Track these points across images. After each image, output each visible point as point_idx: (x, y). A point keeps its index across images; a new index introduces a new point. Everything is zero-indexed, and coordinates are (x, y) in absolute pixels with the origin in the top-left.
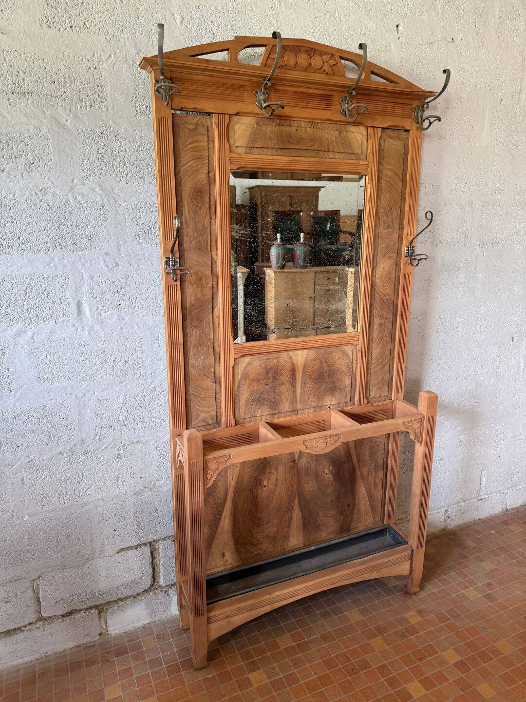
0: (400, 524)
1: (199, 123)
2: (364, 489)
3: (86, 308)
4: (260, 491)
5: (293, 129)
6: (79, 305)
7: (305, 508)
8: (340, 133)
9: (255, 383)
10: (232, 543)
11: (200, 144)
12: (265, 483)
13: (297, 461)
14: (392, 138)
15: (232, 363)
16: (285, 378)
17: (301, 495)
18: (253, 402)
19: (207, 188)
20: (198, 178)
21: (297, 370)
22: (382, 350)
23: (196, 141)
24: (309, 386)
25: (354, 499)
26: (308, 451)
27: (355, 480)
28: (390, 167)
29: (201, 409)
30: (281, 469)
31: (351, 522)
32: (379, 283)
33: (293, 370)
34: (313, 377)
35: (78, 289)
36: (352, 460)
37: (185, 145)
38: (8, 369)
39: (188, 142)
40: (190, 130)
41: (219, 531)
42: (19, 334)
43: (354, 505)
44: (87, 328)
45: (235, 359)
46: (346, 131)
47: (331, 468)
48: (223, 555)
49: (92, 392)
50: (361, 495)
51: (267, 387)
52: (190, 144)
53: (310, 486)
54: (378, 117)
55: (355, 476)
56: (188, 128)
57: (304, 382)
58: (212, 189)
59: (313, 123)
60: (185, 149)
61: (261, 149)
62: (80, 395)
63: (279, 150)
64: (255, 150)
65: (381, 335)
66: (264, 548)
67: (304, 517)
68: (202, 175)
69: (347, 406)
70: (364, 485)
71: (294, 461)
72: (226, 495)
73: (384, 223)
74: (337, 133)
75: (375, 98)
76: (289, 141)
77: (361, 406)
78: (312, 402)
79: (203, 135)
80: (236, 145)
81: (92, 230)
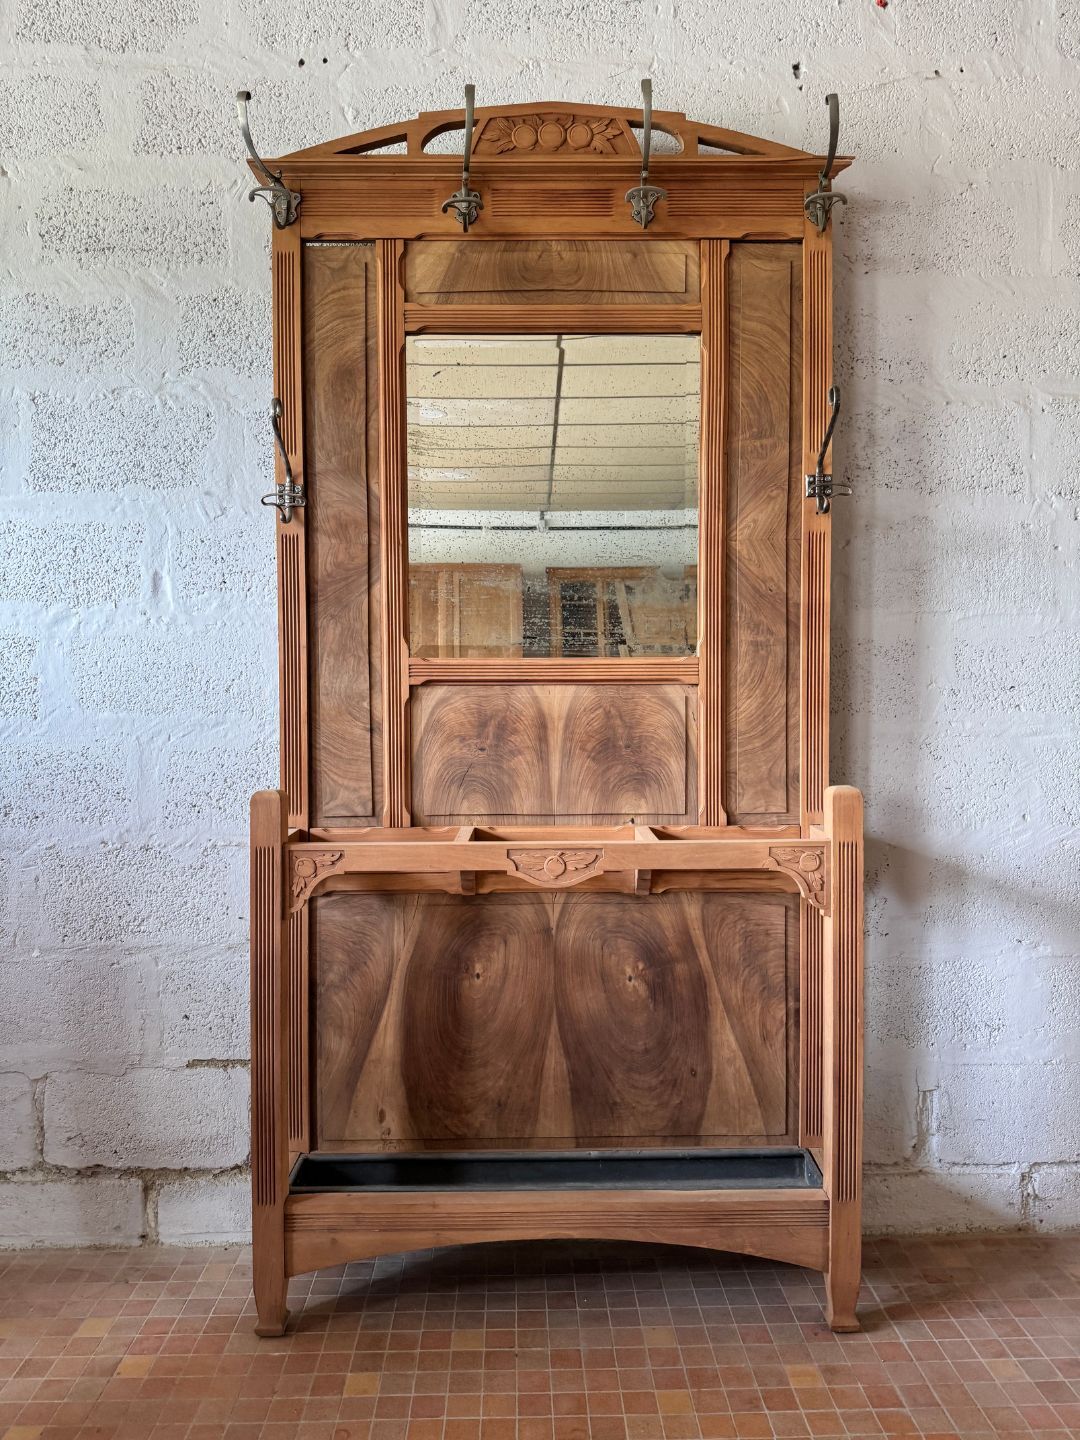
0: (877, 1178)
1: (352, 257)
2: (732, 1038)
3: (167, 584)
4: (466, 983)
5: (532, 255)
6: (156, 580)
7: (574, 1048)
8: (635, 255)
9: (456, 742)
10: (401, 1092)
11: (352, 292)
12: (478, 968)
13: (554, 932)
14: (758, 259)
15: (405, 695)
16: (524, 738)
17: (566, 1017)
18: (452, 782)
19: (362, 365)
20: (345, 350)
21: (550, 726)
22: (763, 703)
23: (344, 288)
24: (581, 766)
25: (707, 1058)
26: (519, 875)
27: (706, 1008)
28: (757, 314)
29: (340, 781)
30: (515, 942)
31: (701, 1117)
32: (745, 552)
33: (542, 725)
34: (589, 746)
35: (157, 552)
36: (696, 957)
37: (326, 294)
38: (36, 679)
39: (329, 291)
40: (332, 270)
41: (373, 1055)
42: (56, 621)
43: (708, 1074)
44: (166, 619)
45: (412, 687)
46: (649, 251)
47: (641, 967)
48: (382, 1116)
49: (164, 737)
50: (726, 1053)
51: (483, 755)
52: (333, 292)
53: (587, 1000)
54: (720, 219)
55: (705, 998)
56: (329, 268)
57: (568, 755)
58: (371, 366)
59: (574, 240)
60: (326, 301)
61: (468, 295)
62: (144, 739)
63: (504, 294)
64: (456, 297)
65: (757, 668)
66: (477, 1125)
67: (573, 1072)
68: (355, 343)
69: (677, 824)
70: (733, 1027)
71: (547, 930)
72: (390, 977)
73: (751, 426)
74: (629, 256)
75: (708, 185)
76: (523, 277)
77: (712, 828)
78: (588, 801)
79: (356, 277)
80: (418, 290)
81: (187, 453)
